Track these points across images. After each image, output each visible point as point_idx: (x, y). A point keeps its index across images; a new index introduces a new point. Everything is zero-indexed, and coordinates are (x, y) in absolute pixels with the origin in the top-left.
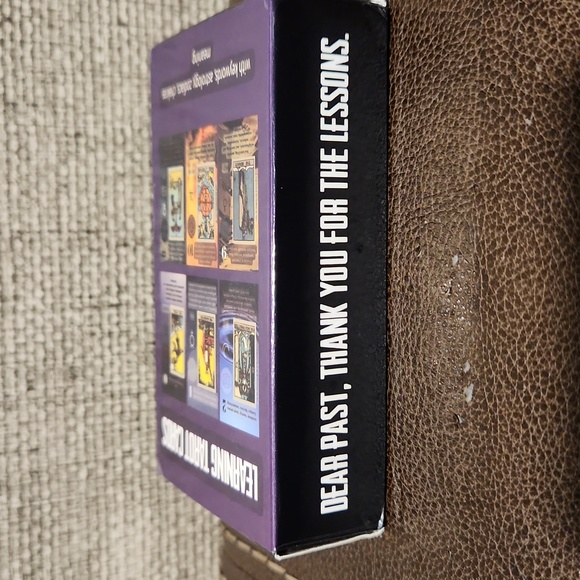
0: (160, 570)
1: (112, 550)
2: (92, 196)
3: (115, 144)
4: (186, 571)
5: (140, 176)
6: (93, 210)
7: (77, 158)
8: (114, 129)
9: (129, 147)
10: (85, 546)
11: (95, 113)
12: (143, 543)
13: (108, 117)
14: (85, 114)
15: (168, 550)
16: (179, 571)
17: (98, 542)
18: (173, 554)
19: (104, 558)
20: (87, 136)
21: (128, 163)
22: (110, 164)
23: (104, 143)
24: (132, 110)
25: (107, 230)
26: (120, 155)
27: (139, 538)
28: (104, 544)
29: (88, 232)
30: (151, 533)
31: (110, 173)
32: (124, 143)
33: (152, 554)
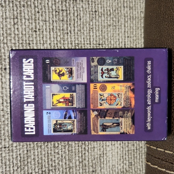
0: (123, 162)
1: (107, 155)
2: (100, 32)
3: (107, 15)
4: (131, 163)
5: (115, 26)
6: (101, 37)
7: (96, 19)
8: (107, 10)
9: (112, 16)
10: (99, 153)
11: (101, 4)
12: (117, 152)
13: (105, 6)
14: (98, 4)
15: (125, 156)
16: (129, 163)
17: (103, 151)
18: (127, 157)
19: (105, 157)
20: (99, 12)
21: (111, 21)
22: (106, 21)
23: (104, 15)
24: (112, 3)
25: (105, 44)
26: (109, 19)
27: (116, 151)
28: (105, 152)
29: (99, 44)
30: (120, 149)
31: (106, 24)
32: (110, 14)
33: (120, 157)
